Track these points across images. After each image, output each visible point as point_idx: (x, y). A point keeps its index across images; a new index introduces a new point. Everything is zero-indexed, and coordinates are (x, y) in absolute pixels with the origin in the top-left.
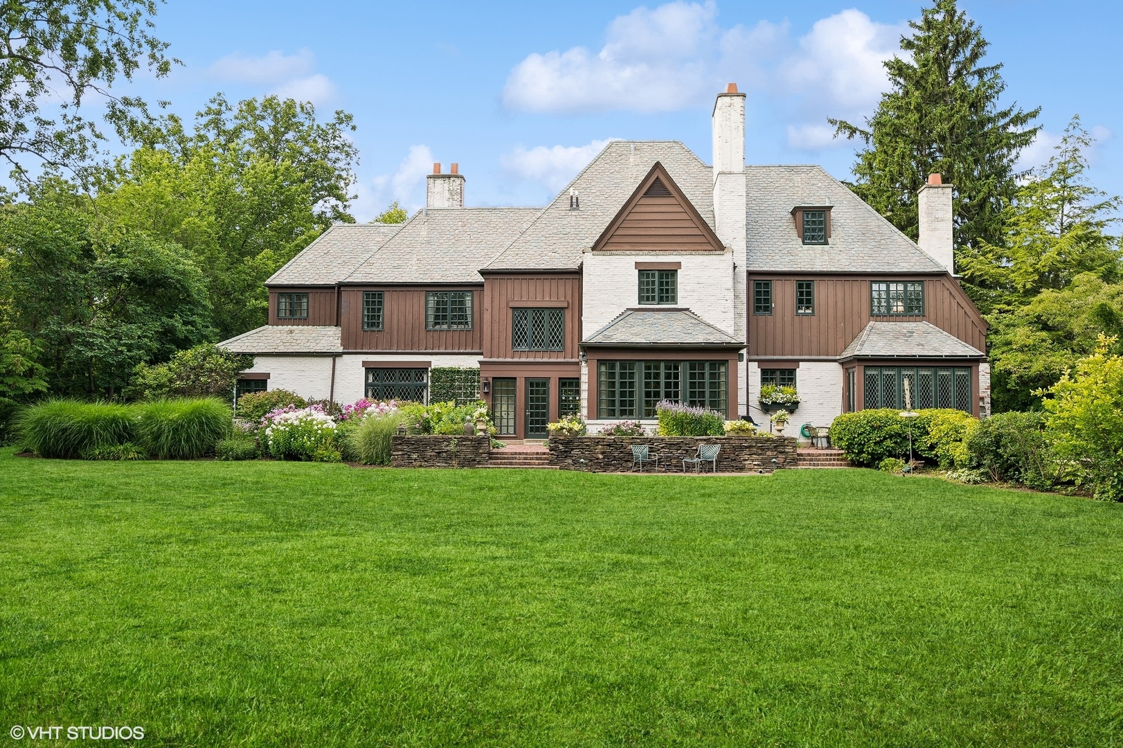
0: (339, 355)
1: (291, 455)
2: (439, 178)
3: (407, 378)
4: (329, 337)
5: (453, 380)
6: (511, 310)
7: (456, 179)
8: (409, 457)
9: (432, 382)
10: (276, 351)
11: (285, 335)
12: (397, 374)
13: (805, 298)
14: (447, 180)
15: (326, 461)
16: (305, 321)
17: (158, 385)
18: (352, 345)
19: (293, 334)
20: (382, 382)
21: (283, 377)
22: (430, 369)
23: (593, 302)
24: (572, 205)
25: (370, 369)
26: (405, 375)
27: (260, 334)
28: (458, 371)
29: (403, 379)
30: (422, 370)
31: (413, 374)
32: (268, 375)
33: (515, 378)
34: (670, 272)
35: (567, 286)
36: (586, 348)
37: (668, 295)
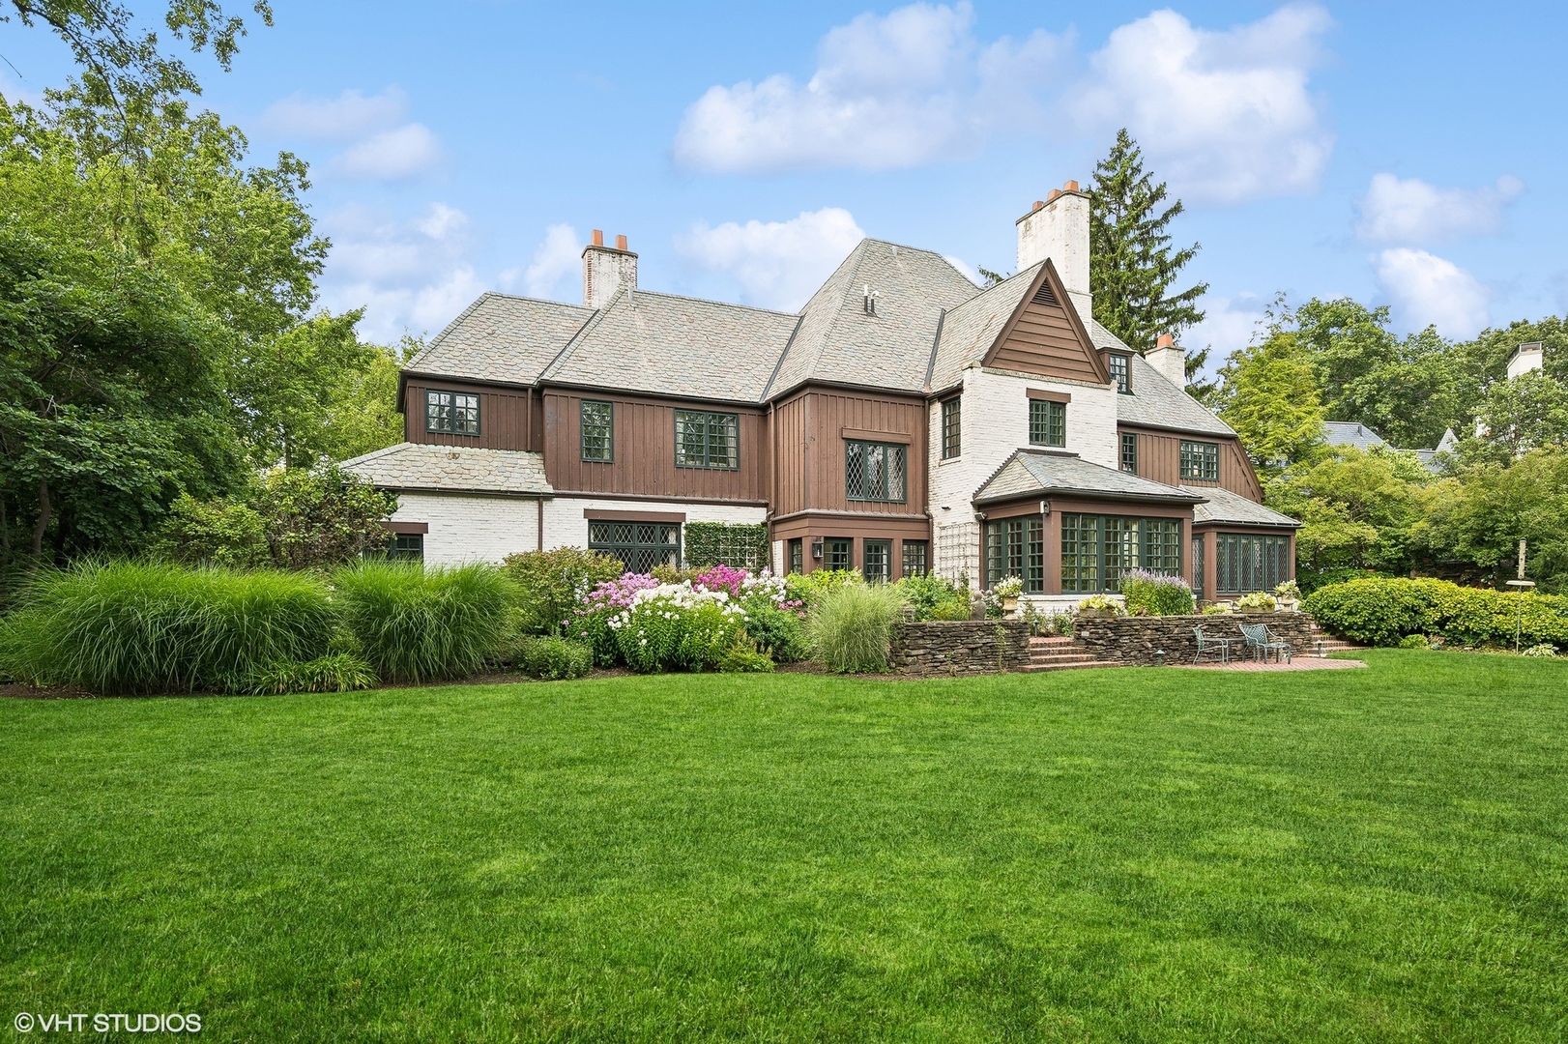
0: (548, 497)
1: (675, 664)
2: (606, 252)
3: (649, 538)
4: (523, 470)
5: (718, 541)
6: (843, 444)
7: (630, 259)
8: (934, 660)
9: (687, 543)
10: (439, 486)
11: (445, 460)
12: (635, 530)
13: (1128, 454)
14: (617, 258)
15: (757, 671)
16: (475, 440)
17: (242, 539)
18: (566, 483)
19: (460, 460)
20: (612, 542)
21: (452, 530)
22: (683, 525)
23: (982, 437)
24: (866, 309)
25: (598, 523)
26: (646, 532)
27: (399, 457)
28: (725, 529)
29: (643, 537)
30: (673, 524)
31: (658, 532)
32: (425, 527)
33: (851, 539)
34: (1059, 405)
35: (909, 415)
36: (1052, 495)
37: (1057, 435)
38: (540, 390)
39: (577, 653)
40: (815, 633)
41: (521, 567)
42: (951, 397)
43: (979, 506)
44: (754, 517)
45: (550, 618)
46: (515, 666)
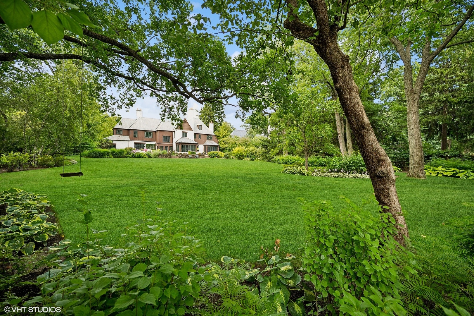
0: (130, 141)
1: (139, 157)
4: (127, 138)
5: (150, 146)
6: (162, 136)
8: (162, 157)
9: (146, 146)
10: (118, 140)
11: (118, 137)
13: (200, 137)
14: (140, 111)
15: (146, 158)
16: (122, 135)
18: (132, 139)
19: (120, 137)
20: (137, 146)
21: (119, 145)
23: (177, 136)
25: (135, 144)
26: (141, 145)
27: (113, 137)
28: (151, 144)
30: (145, 144)
32: (116, 144)
33: (164, 146)
34: (186, 133)
35: (171, 133)
36: (180, 143)
37: (186, 136)
38: (129, 130)
39: (131, 156)
40: (152, 154)
41: (126, 149)
42: (174, 132)
43: (176, 143)
44: (154, 143)
45: (129, 153)
46: (125, 157)
